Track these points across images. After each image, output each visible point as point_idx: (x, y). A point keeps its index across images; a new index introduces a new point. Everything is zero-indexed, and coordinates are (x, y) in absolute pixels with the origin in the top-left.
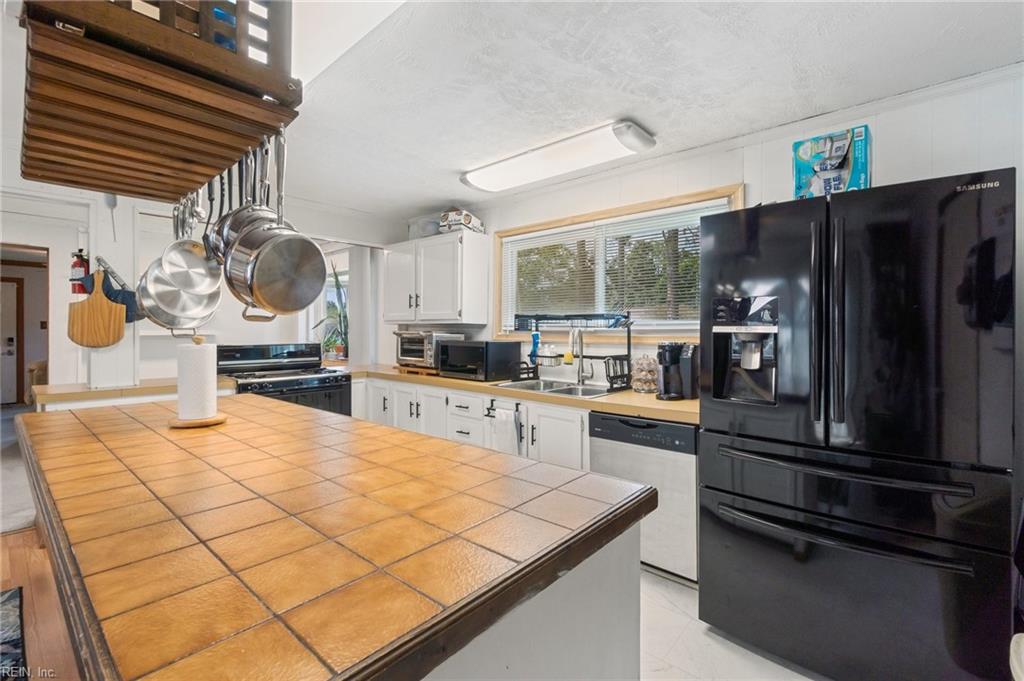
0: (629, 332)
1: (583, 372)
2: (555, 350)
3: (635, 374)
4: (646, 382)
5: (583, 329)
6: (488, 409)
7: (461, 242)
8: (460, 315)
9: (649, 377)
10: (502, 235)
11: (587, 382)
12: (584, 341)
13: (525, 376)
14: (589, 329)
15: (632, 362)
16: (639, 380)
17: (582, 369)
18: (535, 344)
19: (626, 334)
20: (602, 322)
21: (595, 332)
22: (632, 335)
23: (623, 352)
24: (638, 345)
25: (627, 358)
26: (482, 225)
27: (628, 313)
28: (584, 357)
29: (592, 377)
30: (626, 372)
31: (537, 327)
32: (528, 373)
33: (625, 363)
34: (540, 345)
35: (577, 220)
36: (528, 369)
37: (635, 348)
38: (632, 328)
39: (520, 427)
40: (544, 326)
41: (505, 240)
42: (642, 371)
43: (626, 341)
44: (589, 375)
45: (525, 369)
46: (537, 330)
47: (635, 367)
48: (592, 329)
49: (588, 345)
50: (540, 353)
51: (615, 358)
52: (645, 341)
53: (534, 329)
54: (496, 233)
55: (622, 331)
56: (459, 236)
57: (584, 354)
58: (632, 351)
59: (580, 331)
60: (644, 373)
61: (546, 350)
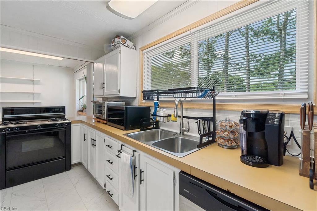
0: (214, 101)
1: (183, 127)
2: (166, 112)
3: (219, 133)
4: (228, 140)
5: (182, 99)
6: (119, 151)
7: (120, 53)
8: (119, 92)
9: (231, 136)
10: (142, 49)
11: (185, 133)
12: (184, 106)
13: (152, 126)
14: (187, 99)
15: (217, 123)
16: (223, 138)
17: (182, 125)
18: (156, 108)
19: (212, 103)
20: (195, 94)
21: (191, 101)
22: (216, 103)
23: (210, 115)
24: (220, 110)
25: (213, 119)
26: (134, 45)
27: (214, 87)
28: (184, 117)
29: (188, 131)
30: (212, 130)
31: (158, 98)
32: (153, 125)
33: (212, 123)
34: (158, 109)
35: (180, 32)
36: (153, 122)
37: (219, 112)
38: (217, 98)
39: (134, 168)
40: (162, 98)
41: (144, 51)
42: (225, 131)
43: (212, 107)
44: (187, 129)
45: (152, 123)
46: (158, 100)
47: (219, 127)
48: (189, 99)
49: (187, 109)
50: (158, 114)
51: (204, 119)
52: (225, 108)
53: (156, 99)
54: (140, 48)
55: (209, 100)
56: (119, 50)
57: (184, 115)
58: (217, 114)
59: (180, 100)
60: (227, 133)
61: (161, 112)
